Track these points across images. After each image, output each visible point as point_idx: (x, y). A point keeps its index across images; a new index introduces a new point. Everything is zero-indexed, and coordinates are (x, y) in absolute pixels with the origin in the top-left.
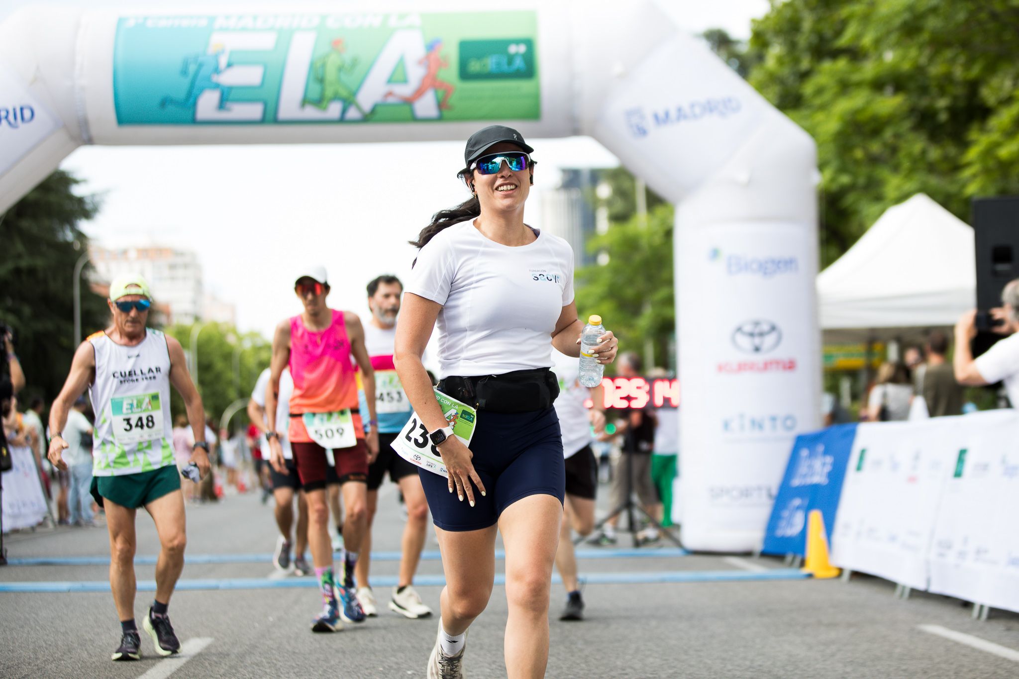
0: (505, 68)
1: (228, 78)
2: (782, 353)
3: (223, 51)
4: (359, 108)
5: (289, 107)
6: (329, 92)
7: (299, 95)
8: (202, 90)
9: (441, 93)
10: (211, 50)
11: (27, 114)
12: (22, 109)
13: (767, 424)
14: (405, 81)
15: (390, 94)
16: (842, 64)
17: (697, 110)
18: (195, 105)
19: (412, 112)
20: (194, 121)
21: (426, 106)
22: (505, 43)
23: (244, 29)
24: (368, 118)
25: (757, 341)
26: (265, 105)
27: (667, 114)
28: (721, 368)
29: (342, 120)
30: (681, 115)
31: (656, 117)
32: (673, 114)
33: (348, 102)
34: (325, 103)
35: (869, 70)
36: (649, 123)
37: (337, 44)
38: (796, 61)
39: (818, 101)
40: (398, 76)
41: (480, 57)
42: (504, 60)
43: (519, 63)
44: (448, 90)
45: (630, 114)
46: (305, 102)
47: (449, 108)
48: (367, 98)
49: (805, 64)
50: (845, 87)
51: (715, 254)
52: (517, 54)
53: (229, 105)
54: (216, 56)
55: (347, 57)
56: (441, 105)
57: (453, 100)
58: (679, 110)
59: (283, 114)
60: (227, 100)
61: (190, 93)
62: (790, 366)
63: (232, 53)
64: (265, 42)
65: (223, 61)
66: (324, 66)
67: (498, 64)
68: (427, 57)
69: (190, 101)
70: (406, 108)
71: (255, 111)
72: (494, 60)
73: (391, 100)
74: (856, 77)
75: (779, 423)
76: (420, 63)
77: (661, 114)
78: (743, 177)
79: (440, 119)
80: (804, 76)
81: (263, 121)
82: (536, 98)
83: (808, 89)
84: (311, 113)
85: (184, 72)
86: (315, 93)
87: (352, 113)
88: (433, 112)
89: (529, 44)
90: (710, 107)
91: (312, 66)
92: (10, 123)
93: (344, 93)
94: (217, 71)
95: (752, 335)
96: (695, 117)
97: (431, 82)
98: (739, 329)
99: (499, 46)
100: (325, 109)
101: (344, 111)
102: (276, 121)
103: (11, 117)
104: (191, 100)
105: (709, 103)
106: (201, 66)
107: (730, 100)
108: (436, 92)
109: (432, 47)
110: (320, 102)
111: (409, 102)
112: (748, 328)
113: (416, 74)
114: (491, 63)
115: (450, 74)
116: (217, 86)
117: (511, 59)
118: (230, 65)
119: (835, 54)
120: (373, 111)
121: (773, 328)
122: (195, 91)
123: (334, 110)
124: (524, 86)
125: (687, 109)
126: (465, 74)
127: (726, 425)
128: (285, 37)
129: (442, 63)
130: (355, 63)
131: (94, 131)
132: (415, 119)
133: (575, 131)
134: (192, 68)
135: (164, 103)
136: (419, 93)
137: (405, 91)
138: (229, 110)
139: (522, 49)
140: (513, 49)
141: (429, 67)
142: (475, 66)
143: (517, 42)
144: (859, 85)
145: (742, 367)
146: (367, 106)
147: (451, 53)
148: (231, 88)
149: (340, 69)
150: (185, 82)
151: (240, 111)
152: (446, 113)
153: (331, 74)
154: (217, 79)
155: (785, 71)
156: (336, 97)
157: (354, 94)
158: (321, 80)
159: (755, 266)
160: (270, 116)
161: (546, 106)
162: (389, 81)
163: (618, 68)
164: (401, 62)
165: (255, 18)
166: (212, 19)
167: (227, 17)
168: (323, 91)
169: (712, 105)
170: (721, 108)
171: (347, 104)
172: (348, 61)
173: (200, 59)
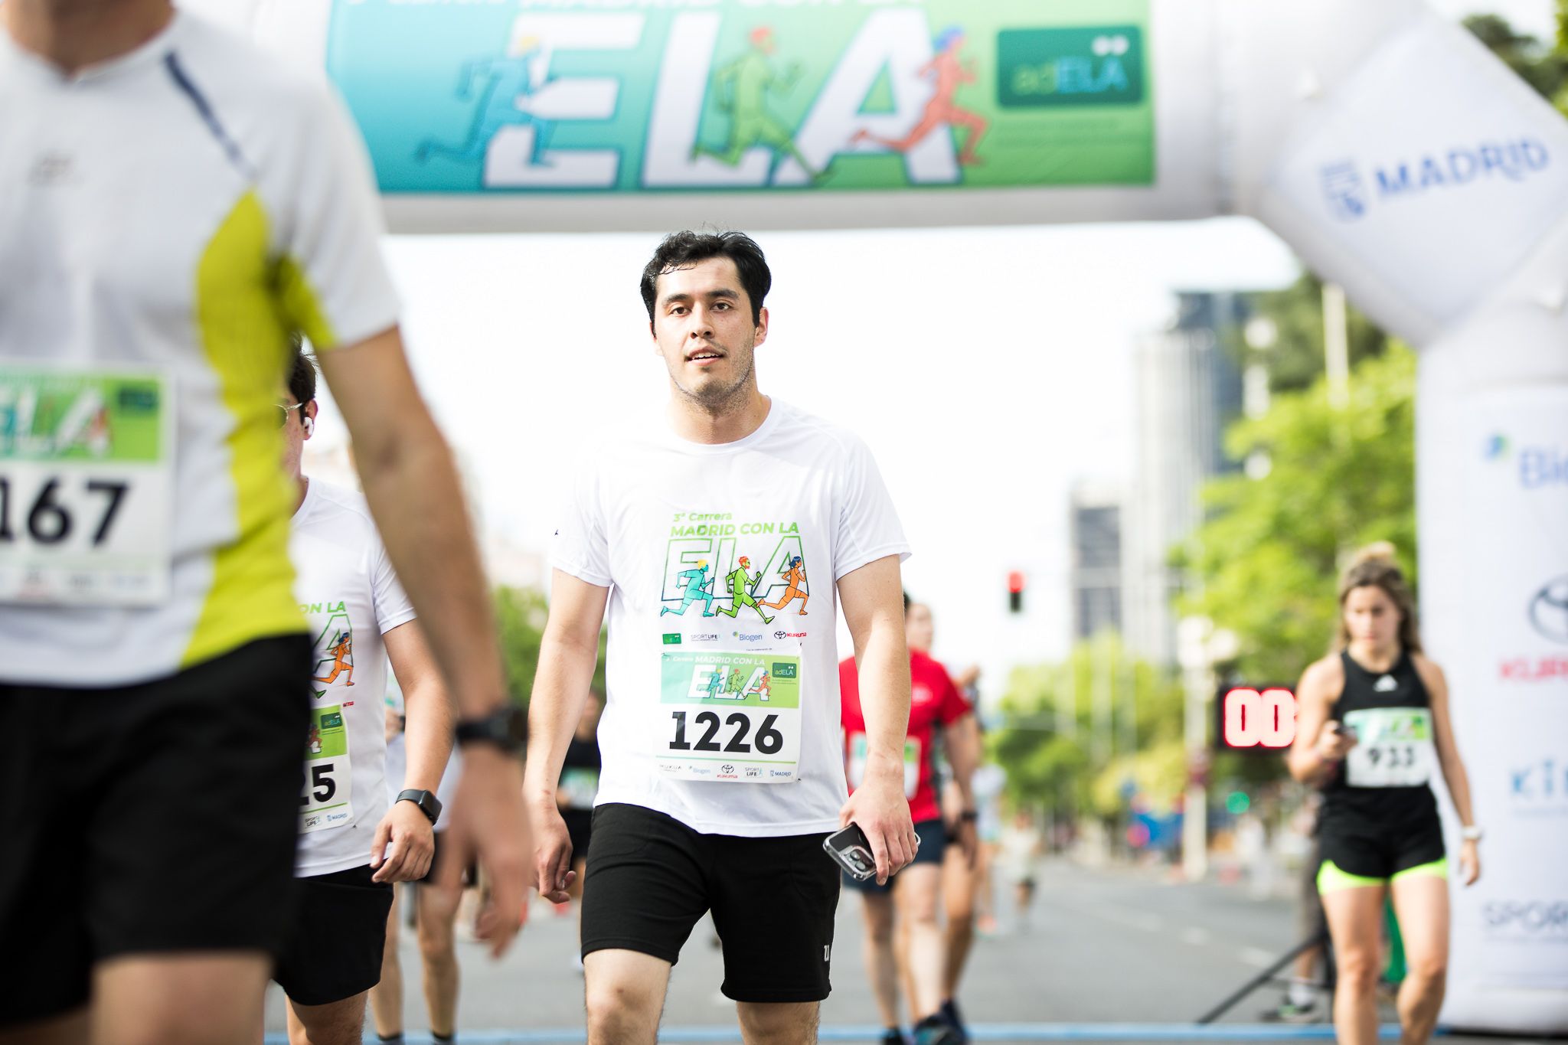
0: (1087, 84)
1: (548, 103)
3: (538, 52)
4: (802, 162)
5: (666, 160)
6: (744, 132)
7: (685, 137)
8: (498, 126)
9: (961, 133)
10: (515, 49)
14: (892, 110)
15: (862, 134)
17: (1463, 165)
18: (483, 152)
19: (905, 169)
20: (482, 187)
21: (933, 157)
22: (1090, 33)
23: (579, 8)
24: (818, 182)
26: (620, 153)
27: (1403, 173)
28: (1507, 670)
29: (769, 186)
30: (1431, 173)
31: (1382, 178)
32: (1415, 172)
33: (781, 149)
34: (736, 152)
36: (1369, 189)
37: (759, 37)
40: (878, 99)
41: (1037, 62)
42: (1085, 68)
43: (1113, 74)
44: (976, 128)
45: (1330, 172)
46: (698, 149)
47: (978, 161)
48: (818, 143)
51: (1497, 445)
52: (1110, 56)
53: (549, 156)
54: (525, 61)
55: (780, 61)
56: (962, 156)
57: (984, 147)
58: (1428, 163)
60: (547, 146)
61: (474, 134)
63: (554, 54)
64: (621, 33)
65: (539, 71)
66: (733, 79)
67: (1073, 74)
68: (935, 63)
69: (475, 146)
70: (893, 162)
71: (600, 168)
72: (1066, 68)
73: (864, 146)
76: (921, 73)
77: (1392, 173)
78: (1552, 297)
79: (959, 183)
81: (615, 187)
82: (1148, 141)
84: (709, 171)
85: (463, 92)
86: (715, 134)
87: (789, 172)
88: (945, 169)
89: (1134, 36)
90: (1488, 159)
91: (711, 80)
93: (773, 133)
94: (527, 89)
96: (1457, 177)
97: (941, 110)
98: (1543, 595)
100: (735, 164)
101: (773, 168)
102: (641, 187)
104: (477, 145)
105: (1484, 150)
106: (495, 79)
107: (1525, 146)
108: (952, 129)
109: (944, 43)
110: (725, 150)
111: (898, 149)
112: (1560, 592)
113: (913, 96)
114: (1058, 74)
115: (979, 95)
116: (526, 119)
117: (1098, 65)
118: (551, 78)
120: (829, 168)
122: (484, 129)
123: (754, 166)
124: (1123, 118)
125: (1442, 164)
126: (1009, 97)
127: (1518, 782)
128: (659, 24)
129: (963, 74)
130: (794, 73)
132: (911, 184)
133: (1224, 207)
134: (478, 84)
135: (423, 152)
136: (919, 132)
137: (892, 128)
138: (549, 165)
139: (1120, 46)
140: (1101, 46)
141: (938, 82)
142: (1027, 81)
143: (1110, 32)
145: (1549, 669)
146: (817, 158)
147: (982, 54)
148: (553, 123)
149: (766, 86)
151: (569, 167)
152: (971, 172)
153: (747, 96)
154: (524, 104)
156: (758, 141)
157: (792, 134)
158: (728, 108)
160: (629, 178)
161: (1167, 156)
162: (862, 110)
163: (1307, 84)
164: (883, 76)
168: (732, 128)
169: (1491, 155)
170: (1508, 160)
171: (778, 153)
172: (781, 70)
173: (495, 66)
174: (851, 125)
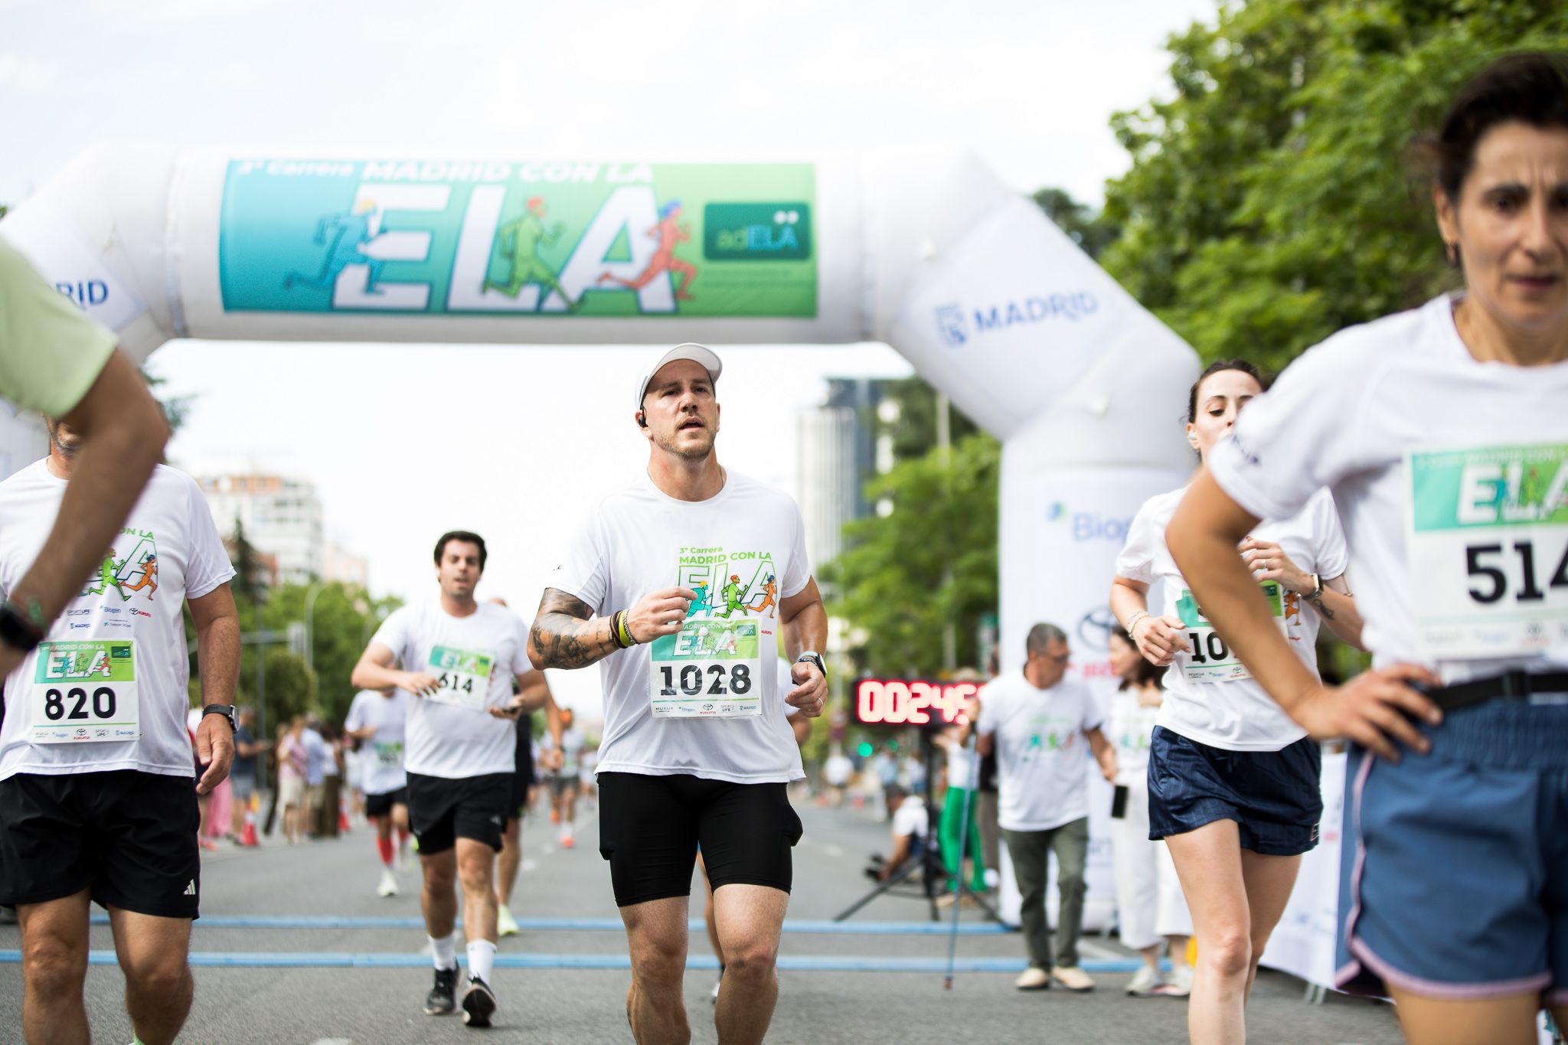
0: (769, 244)
1: (381, 249)
3: (374, 211)
4: (563, 295)
5: (465, 291)
6: (521, 272)
7: (479, 275)
8: (344, 265)
9: (677, 277)
10: (358, 209)
11: (98, 292)
12: (91, 284)
14: (629, 259)
15: (606, 276)
16: (1233, 245)
17: (1036, 309)
18: (333, 285)
19: (638, 301)
20: (331, 308)
21: (657, 294)
22: (771, 209)
23: (404, 181)
24: (574, 309)
26: (431, 287)
27: (994, 314)
29: (538, 311)
30: (1014, 315)
31: (979, 317)
32: (1003, 314)
33: (548, 285)
34: (515, 286)
35: (1271, 255)
36: (969, 325)
37: (533, 205)
38: (1170, 240)
39: (1199, 297)
40: (617, 252)
41: (733, 229)
42: (768, 233)
43: (788, 238)
44: (688, 273)
45: (941, 312)
46: (487, 285)
47: (690, 298)
48: (575, 280)
49: (1180, 245)
50: (1237, 278)
51: (1057, 511)
52: (785, 225)
53: (380, 287)
54: (365, 218)
55: (548, 223)
56: (678, 294)
57: (693, 288)
58: (1011, 308)
59: (455, 302)
60: (378, 280)
61: (326, 269)
63: (386, 213)
64: (434, 199)
65: (374, 226)
66: (515, 233)
67: (760, 240)
68: (660, 226)
69: (327, 279)
70: (630, 296)
71: (416, 296)
72: (753, 233)
73: (607, 284)
74: (1253, 265)
76: (649, 234)
77: (986, 314)
78: (1099, 405)
79: (676, 313)
80: (1180, 261)
81: (427, 311)
82: (812, 286)
83: (1185, 279)
84: (495, 300)
85: (319, 239)
87: (553, 302)
88: (667, 304)
89: (803, 210)
90: (1055, 305)
91: (498, 234)
93: (542, 274)
94: (365, 238)
96: (1033, 318)
97: (664, 261)
98: (1088, 618)
99: (761, 213)
100: (515, 295)
101: (541, 300)
102: (446, 311)
103: (75, 297)
104: (329, 278)
105: (1053, 299)
106: (343, 230)
107: (1082, 296)
108: (671, 274)
109: (666, 212)
110: (507, 285)
111: (632, 288)
113: (644, 249)
114: (748, 236)
115: (691, 250)
116: (364, 260)
117: (777, 231)
118: (383, 231)
119: (1223, 233)
120: (582, 299)
122: (333, 266)
123: (528, 297)
124: (795, 269)
125: (1021, 308)
126: (712, 252)
128: (461, 194)
129: (680, 235)
130: (558, 232)
131: (191, 320)
132: (641, 313)
133: (865, 335)
134: (330, 234)
135: (289, 281)
136: (648, 276)
137: (628, 272)
138: (380, 293)
139: (793, 217)
140: (780, 217)
141: (661, 240)
142: (726, 241)
143: (786, 208)
144: (1256, 275)
146: (574, 294)
147: (694, 221)
148: (383, 263)
149: (537, 240)
150: (321, 253)
151: (396, 295)
152: (684, 305)
153: (524, 246)
154: (362, 249)
155: (1153, 253)
156: (531, 279)
157: (557, 275)
158: (511, 256)
159: (1112, 530)
160: (437, 303)
161: (825, 298)
162: (606, 259)
163: (927, 248)
164: (623, 233)
165: (420, 165)
166: (360, 166)
167: (381, 164)
168: (513, 268)
170: (1069, 306)
171: (546, 288)
172: (549, 229)
173: (342, 221)
174: (599, 269)
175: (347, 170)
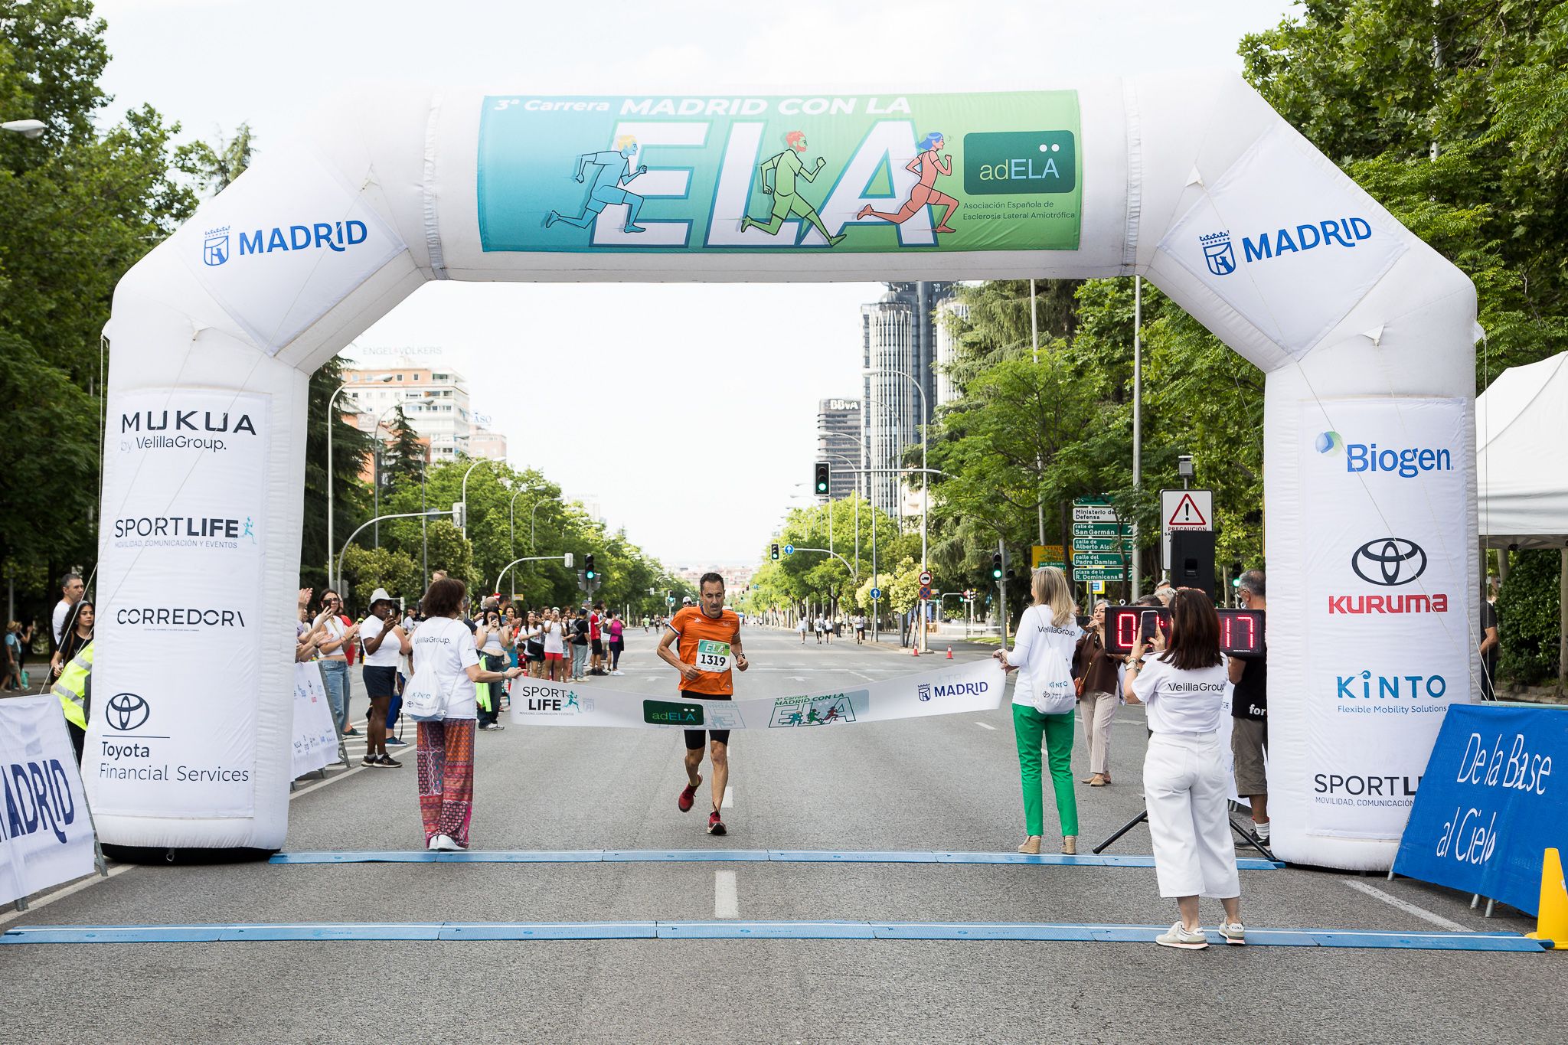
0: (1031, 176)
2: (1426, 586)
3: (634, 148)
4: (823, 231)
5: (724, 230)
9: (937, 210)
10: (616, 146)
11: (357, 232)
12: (349, 224)
13: (1405, 687)
14: (892, 195)
15: (868, 210)
17: (1308, 236)
18: (594, 219)
19: (899, 235)
20: (593, 247)
21: (918, 228)
22: (1034, 138)
23: (661, 118)
24: (833, 244)
25: (1390, 568)
26: (690, 222)
27: (1264, 239)
28: (1334, 605)
29: (798, 247)
32: (1273, 240)
33: (807, 221)
34: (775, 223)
36: (1238, 253)
37: (794, 142)
40: (878, 185)
42: (1029, 163)
43: (1051, 168)
44: (950, 206)
46: (746, 222)
47: (949, 231)
48: (834, 218)
51: (1330, 441)
52: (1050, 153)
53: (639, 225)
54: (625, 154)
55: (808, 158)
56: (937, 227)
59: (716, 238)
61: (585, 207)
62: (1441, 603)
64: (693, 135)
65: (634, 163)
66: (774, 169)
68: (919, 159)
69: (587, 218)
71: (676, 234)
75: (1421, 686)
77: (1255, 241)
79: (935, 246)
81: (686, 248)
82: (1077, 216)
85: (578, 177)
86: (760, 210)
89: (1067, 139)
90: (1327, 232)
92: (332, 246)
93: (803, 209)
95: (1383, 559)
96: (1305, 245)
97: (926, 195)
98: (1364, 550)
99: (1022, 143)
100: (775, 231)
101: (800, 237)
102: (707, 248)
103: (334, 237)
104: (589, 215)
105: (1323, 224)
106: (602, 168)
107: (1353, 220)
108: (931, 210)
109: (928, 145)
111: (893, 222)
112: (1376, 549)
114: (1012, 168)
115: (953, 184)
116: (624, 198)
117: (1040, 163)
118: (643, 169)
120: (841, 234)
121: (1415, 548)
122: (591, 205)
124: (1058, 200)
125: (1293, 234)
126: (974, 185)
127: (1342, 687)
128: (721, 129)
129: (939, 167)
131: (449, 259)
132: (903, 247)
134: (590, 171)
135: (548, 222)
136: (908, 210)
139: (1055, 147)
140: (1043, 148)
141: (921, 174)
142: (988, 173)
143: (1049, 137)
145: (1367, 605)
148: (643, 199)
149: (798, 175)
151: (656, 233)
153: (784, 182)
154: (622, 187)
157: (817, 212)
158: (771, 192)
159: (1388, 461)
160: (697, 241)
161: (1088, 230)
162: (864, 195)
163: (1195, 176)
164: (885, 163)
165: (677, 100)
166: (617, 101)
167: (638, 100)
168: (773, 205)
169: (1330, 228)
170: (1342, 233)
171: (806, 224)
172: (809, 166)
173: (601, 159)
175: (605, 106)
